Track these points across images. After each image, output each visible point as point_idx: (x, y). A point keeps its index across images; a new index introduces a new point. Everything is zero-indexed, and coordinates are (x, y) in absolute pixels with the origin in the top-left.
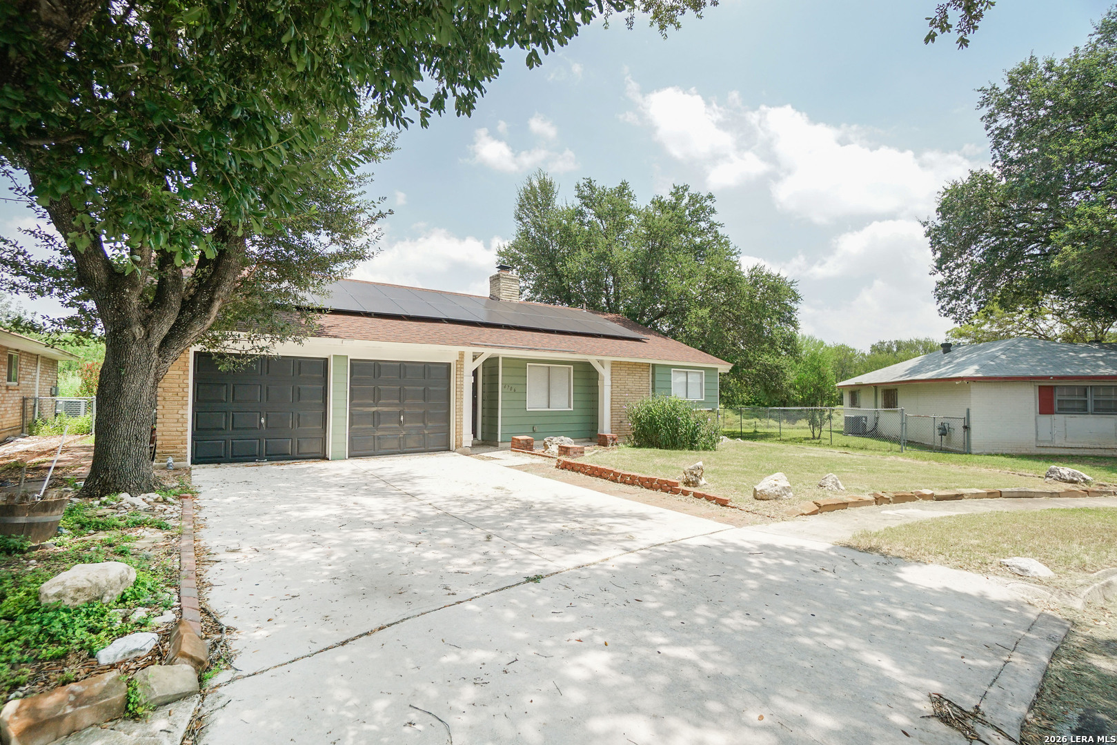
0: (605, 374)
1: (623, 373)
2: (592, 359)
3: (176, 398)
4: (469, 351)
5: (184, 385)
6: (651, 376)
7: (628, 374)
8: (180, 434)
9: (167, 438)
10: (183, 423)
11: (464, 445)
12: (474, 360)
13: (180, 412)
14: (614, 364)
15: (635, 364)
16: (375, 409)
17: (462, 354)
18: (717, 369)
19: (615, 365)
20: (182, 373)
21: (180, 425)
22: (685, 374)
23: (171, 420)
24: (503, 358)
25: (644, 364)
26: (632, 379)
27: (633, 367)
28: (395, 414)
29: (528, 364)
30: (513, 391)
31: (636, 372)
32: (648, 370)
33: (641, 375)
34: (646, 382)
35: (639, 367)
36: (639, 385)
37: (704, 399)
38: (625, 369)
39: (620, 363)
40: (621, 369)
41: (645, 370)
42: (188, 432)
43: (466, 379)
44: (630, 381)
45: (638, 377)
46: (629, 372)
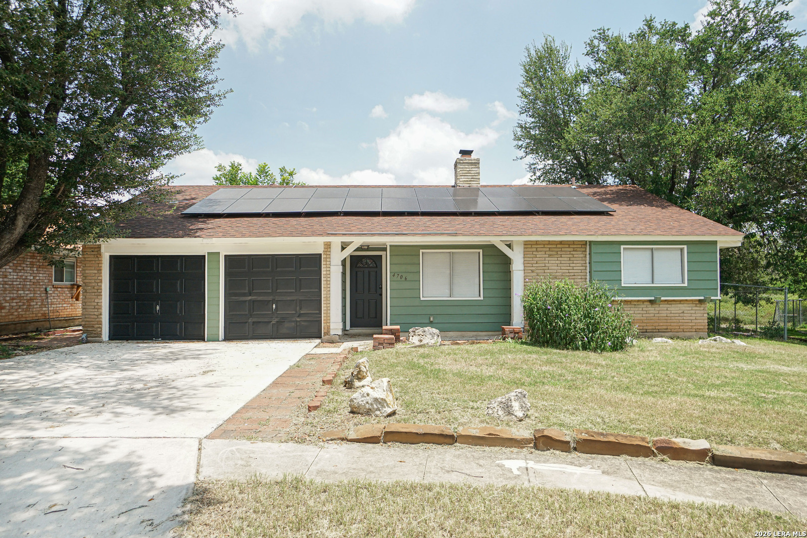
0: (517, 259)
1: (539, 255)
2: (496, 240)
3: (93, 290)
4: (336, 241)
5: (98, 281)
6: (588, 256)
7: (550, 256)
8: (96, 317)
9: (88, 319)
10: (98, 309)
11: (332, 332)
12: (343, 249)
13: (96, 301)
14: (527, 244)
15: (561, 242)
16: (250, 298)
17: (328, 246)
18: (715, 243)
19: (528, 246)
20: (96, 272)
21: (96, 310)
22: (649, 253)
23: (90, 307)
24: (390, 246)
25: (574, 242)
26: (557, 262)
27: (559, 246)
28: (268, 303)
29: (421, 251)
30: (403, 279)
31: (564, 253)
32: (584, 249)
33: (571, 256)
34: (580, 265)
35: (567, 246)
36: (568, 268)
37: (686, 285)
38: (544, 249)
39: (537, 243)
40: (535, 250)
41: (578, 249)
42: (103, 316)
43: (333, 269)
44: (553, 264)
45: (566, 259)
46: (551, 253)
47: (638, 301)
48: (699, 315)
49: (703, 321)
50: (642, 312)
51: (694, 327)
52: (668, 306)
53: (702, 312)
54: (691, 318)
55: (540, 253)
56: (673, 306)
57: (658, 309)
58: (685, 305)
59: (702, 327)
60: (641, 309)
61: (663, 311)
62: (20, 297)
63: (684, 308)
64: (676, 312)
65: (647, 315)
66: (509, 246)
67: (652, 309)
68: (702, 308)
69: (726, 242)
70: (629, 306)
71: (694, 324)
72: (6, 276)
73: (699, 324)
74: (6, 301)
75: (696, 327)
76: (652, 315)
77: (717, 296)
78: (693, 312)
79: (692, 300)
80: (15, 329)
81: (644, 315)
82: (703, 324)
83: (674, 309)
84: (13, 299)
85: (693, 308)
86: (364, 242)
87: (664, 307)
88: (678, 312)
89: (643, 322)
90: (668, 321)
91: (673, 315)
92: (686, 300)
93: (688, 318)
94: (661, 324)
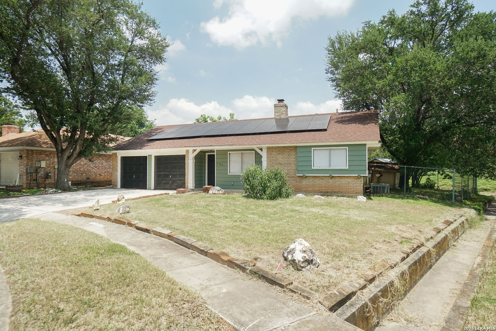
0: (264, 154)
2: (254, 147)
3: (115, 170)
4: (191, 149)
6: (297, 154)
7: (279, 154)
8: (116, 179)
9: (114, 180)
11: (189, 188)
12: (193, 152)
13: (116, 173)
15: (284, 147)
16: (163, 173)
17: (187, 151)
18: (365, 145)
19: (269, 149)
20: (118, 162)
21: (116, 177)
23: (114, 176)
25: (290, 147)
26: (282, 157)
27: (283, 149)
28: (168, 175)
29: (228, 152)
30: (221, 165)
31: (285, 152)
32: (295, 150)
33: (289, 153)
34: (293, 158)
35: (287, 149)
36: (288, 160)
37: (347, 168)
38: (276, 151)
39: (272, 147)
40: (271, 151)
41: (292, 150)
42: (118, 179)
43: (189, 161)
44: (281, 158)
45: (286, 155)
46: (279, 152)
47: (324, 176)
48: (358, 184)
49: (360, 188)
50: (326, 182)
51: (355, 191)
52: (340, 179)
53: (360, 183)
54: (353, 186)
55: (274, 152)
56: (343, 179)
57: (335, 181)
58: (350, 179)
59: (360, 191)
60: (325, 181)
61: (338, 182)
62: (108, 172)
63: (349, 181)
64: (345, 182)
65: (328, 184)
66: (261, 150)
67: (331, 181)
68: (360, 181)
69: (372, 144)
70: (319, 179)
71: (355, 189)
72: (102, 164)
73: (358, 189)
74: (103, 173)
75: (356, 191)
76: (331, 184)
77: (366, 174)
78: (355, 183)
79: (354, 176)
80: (106, 183)
81: (327, 184)
82: (360, 190)
83: (344, 181)
84: (105, 172)
85: (355, 181)
86: (202, 150)
87: (337, 179)
88: (346, 182)
89: (326, 188)
90: (340, 187)
91: (343, 184)
92: (350, 176)
93: (351, 186)
94: (336, 189)
